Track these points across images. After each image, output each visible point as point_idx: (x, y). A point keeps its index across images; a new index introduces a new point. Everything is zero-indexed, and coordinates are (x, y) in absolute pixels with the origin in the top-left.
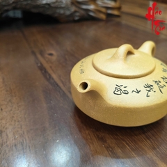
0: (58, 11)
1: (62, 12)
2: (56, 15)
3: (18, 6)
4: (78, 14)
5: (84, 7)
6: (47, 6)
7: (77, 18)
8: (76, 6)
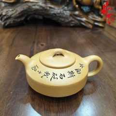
0: (60, 19)
1: (63, 20)
2: (59, 21)
3: (37, 13)
4: (73, 22)
5: (79, 18)
6: (54, 15)
7: (72, 25)
8: (73, 17)
